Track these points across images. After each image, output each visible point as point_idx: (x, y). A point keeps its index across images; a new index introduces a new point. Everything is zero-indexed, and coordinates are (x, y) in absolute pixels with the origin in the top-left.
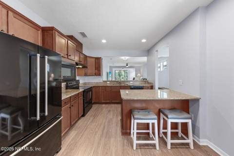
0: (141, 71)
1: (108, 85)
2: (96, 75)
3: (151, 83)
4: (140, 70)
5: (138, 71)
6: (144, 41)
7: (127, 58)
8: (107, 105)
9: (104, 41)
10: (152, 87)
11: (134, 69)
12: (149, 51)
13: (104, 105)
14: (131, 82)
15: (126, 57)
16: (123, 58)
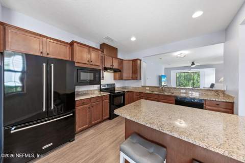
1: (147, 91)
2: (132, 79)
3: (229, 96)
9: (133, 39)
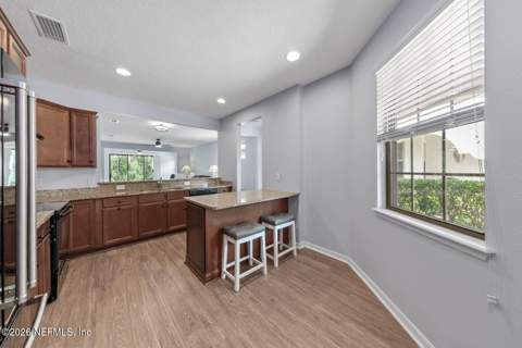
0: (192, 159)
1: (118, 194)
2: (71, 164)
3: (228, 183)
4: (188, 158)
5: (182, 158)
6: (221, 101)
7: (167, 125)
8: (125, 249)
10: (230, 189)
11: (176, 154)
12: (223, 122)
13: (114, 252)
14: (187, 183)
15: (165, 124)
16: (155, 123)
